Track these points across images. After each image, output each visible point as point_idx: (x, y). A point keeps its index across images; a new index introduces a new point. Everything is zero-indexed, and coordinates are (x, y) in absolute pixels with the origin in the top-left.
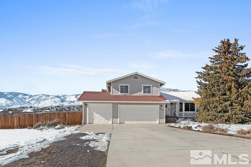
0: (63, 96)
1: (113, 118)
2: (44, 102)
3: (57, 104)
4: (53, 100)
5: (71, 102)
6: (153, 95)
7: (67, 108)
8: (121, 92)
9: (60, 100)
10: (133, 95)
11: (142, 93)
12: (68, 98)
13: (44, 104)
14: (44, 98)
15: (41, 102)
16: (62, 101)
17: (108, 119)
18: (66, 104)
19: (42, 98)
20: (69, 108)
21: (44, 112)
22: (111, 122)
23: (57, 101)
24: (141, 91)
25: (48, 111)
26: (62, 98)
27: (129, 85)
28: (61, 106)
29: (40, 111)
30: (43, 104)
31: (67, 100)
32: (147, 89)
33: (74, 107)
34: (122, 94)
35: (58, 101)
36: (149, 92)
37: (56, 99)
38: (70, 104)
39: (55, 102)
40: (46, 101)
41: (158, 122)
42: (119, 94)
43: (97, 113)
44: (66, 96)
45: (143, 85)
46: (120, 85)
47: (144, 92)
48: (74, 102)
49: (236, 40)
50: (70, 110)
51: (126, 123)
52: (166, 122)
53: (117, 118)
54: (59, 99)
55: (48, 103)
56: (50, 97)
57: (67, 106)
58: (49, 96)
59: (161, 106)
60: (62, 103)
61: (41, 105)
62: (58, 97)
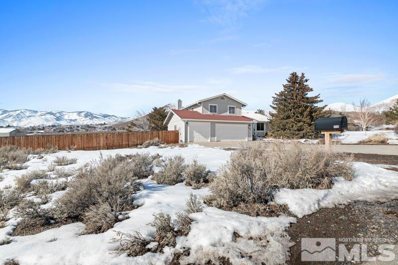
0: (58, 113)
1: (211, 136)
2: (29, 120)
3: (51, 124)
4: (43, 117)
5: (71, 120)
6: (237, 115)
7: (68, 128)
8: (210, 112)
9: (55, 117)
10: (221, 115)
11: (228, 114)
12: (67, 115)
13: (29, 123)
14: (28, 114)
15: (24, 119)
16: (58, 119)
17: (206, 137)
18: (63, 123)
19: (25, 114)
20: (71, 127)
21: (35, 133)
22: (209, 140)
23: (50, 119)
24: (227, 111)
25: (42, 131)
26: (58, 115)
27: (217, 105)
28: (56, 125)
29: (29, 132)
30: (27, 122)
31: (65, 118)
32: (232, 110)
33: (78, 127)
34: (211, 114)
35: (52, 119)
36: (234, 113)
37: (48, 116)
38: (70, 123)
39: (47, 120)
40: (32, 119)
41: (247, 140)
42: (209, 113)
43: (197, 132)
44: (64, 113)
45: (228, 106)
46: (209, 105)
47: (230, 113)
48: (75, 120)
49: (303, 74)
50: (73, 131)
51: (222, 141)
52: (253, 140)
53: (215, 136)
54: (52, 116)
55: (36, 121)
56: (39, 113)
57: (67, 125)
58: (36, 112)
59: (249, 125)
60: (58, 122)
61: (25, 124)
62: (51, 113)
